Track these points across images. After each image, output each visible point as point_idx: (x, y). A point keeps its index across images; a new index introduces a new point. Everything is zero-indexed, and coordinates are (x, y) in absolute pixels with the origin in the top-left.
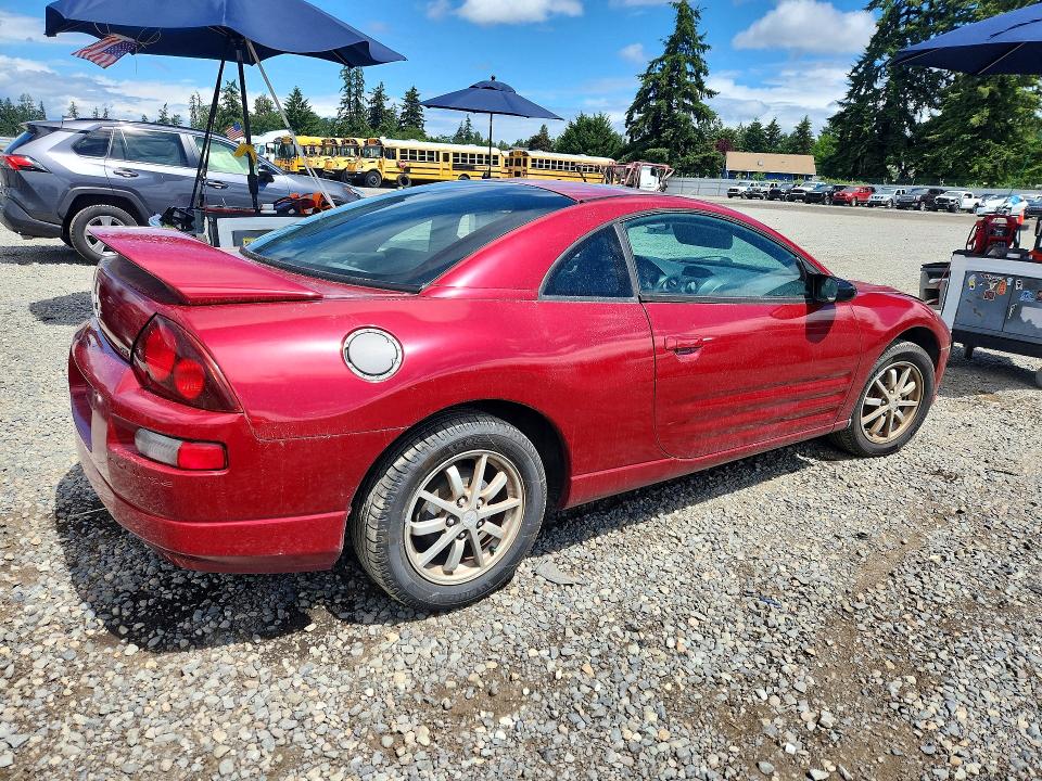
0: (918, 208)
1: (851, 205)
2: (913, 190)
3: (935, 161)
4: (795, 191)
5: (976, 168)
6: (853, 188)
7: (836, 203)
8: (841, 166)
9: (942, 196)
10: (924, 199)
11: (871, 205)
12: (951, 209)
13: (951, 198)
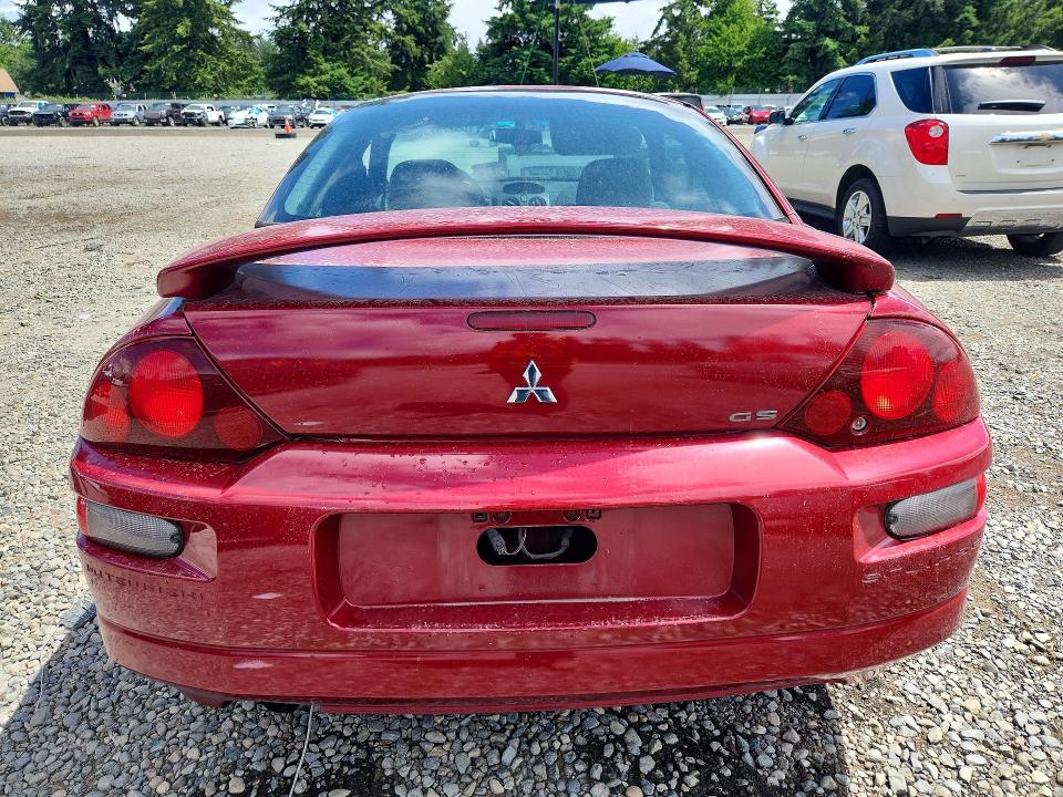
0: (167, 124)
1: (94, 125)
2: (155, 105)
3: (158, 72)
4: (13, 113)
5: (199, 79)
6: (88, 106)
7: (76, 124)
8: (51, 81)
9: (186, 110)
10: (170, 115)
11: (117, 123)
12: (200, 123)
13: (197, 111)
